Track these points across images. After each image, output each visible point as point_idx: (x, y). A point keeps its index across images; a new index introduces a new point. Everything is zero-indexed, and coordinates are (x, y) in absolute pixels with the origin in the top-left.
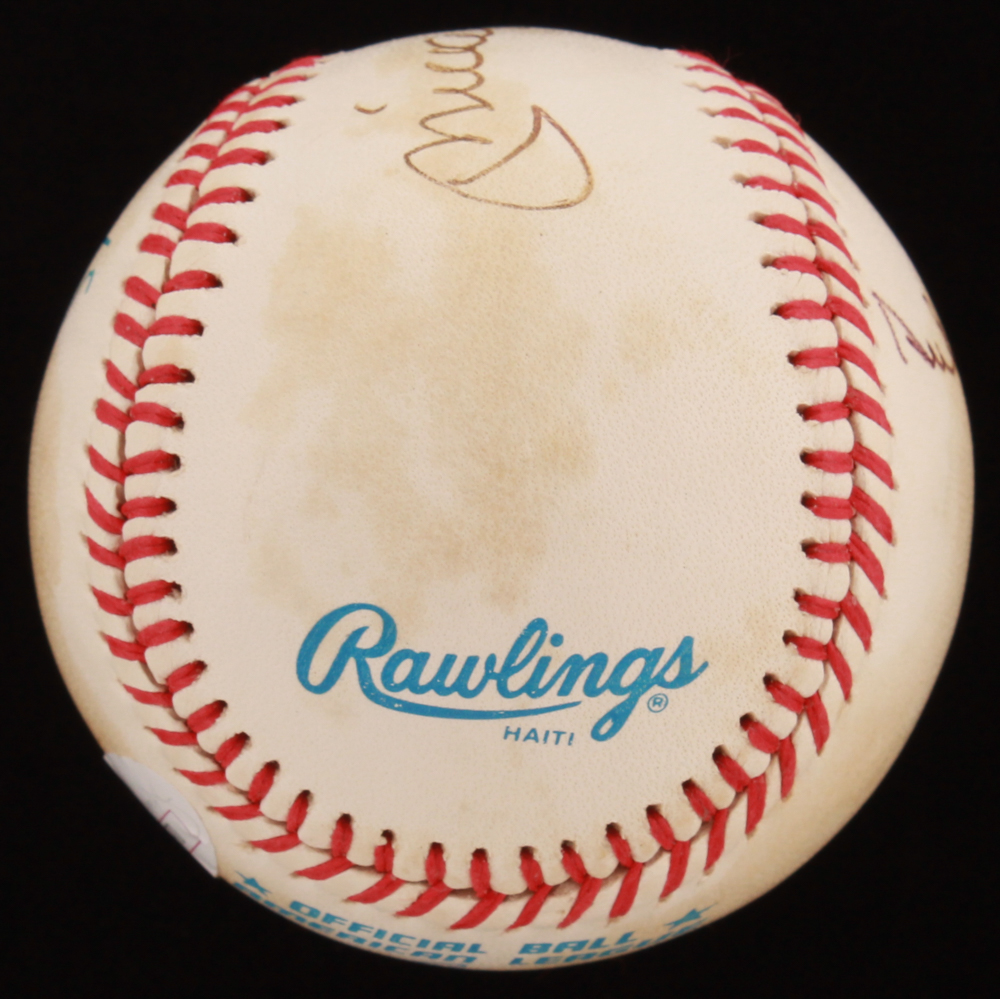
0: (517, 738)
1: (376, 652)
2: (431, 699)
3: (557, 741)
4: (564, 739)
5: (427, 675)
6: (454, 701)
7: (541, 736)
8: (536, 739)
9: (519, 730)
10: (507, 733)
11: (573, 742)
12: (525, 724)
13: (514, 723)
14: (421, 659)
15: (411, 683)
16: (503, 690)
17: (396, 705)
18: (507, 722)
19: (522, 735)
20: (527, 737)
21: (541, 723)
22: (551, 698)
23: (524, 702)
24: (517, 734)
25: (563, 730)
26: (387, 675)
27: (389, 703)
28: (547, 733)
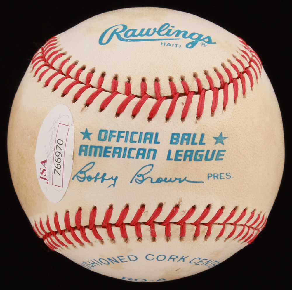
0: (165, 45)
1: (122, 31)
2: (139, 37)
3: (176, 47)
4: (178, 46)
5: (137, 33)
6: (146, 37)
7: (172, 45)
8: (170, 45)
9: (165, 43)
10: (162, 44)
11: (181, 47)
12: (167, 42)
13: (163, 42)
14: (135, 31)
15: (133, 35)
16: (159, 34)
17: (129, 40)
18: (161, 41)
19: (166, 44)
20: (168, 45)
21: (171, 42)
22: (173, 37)
23: (165, 37)
24: (165, 44)
25: (177, 44)
26: (125, 35)
27: (127, 40)
28: (173, 45)
